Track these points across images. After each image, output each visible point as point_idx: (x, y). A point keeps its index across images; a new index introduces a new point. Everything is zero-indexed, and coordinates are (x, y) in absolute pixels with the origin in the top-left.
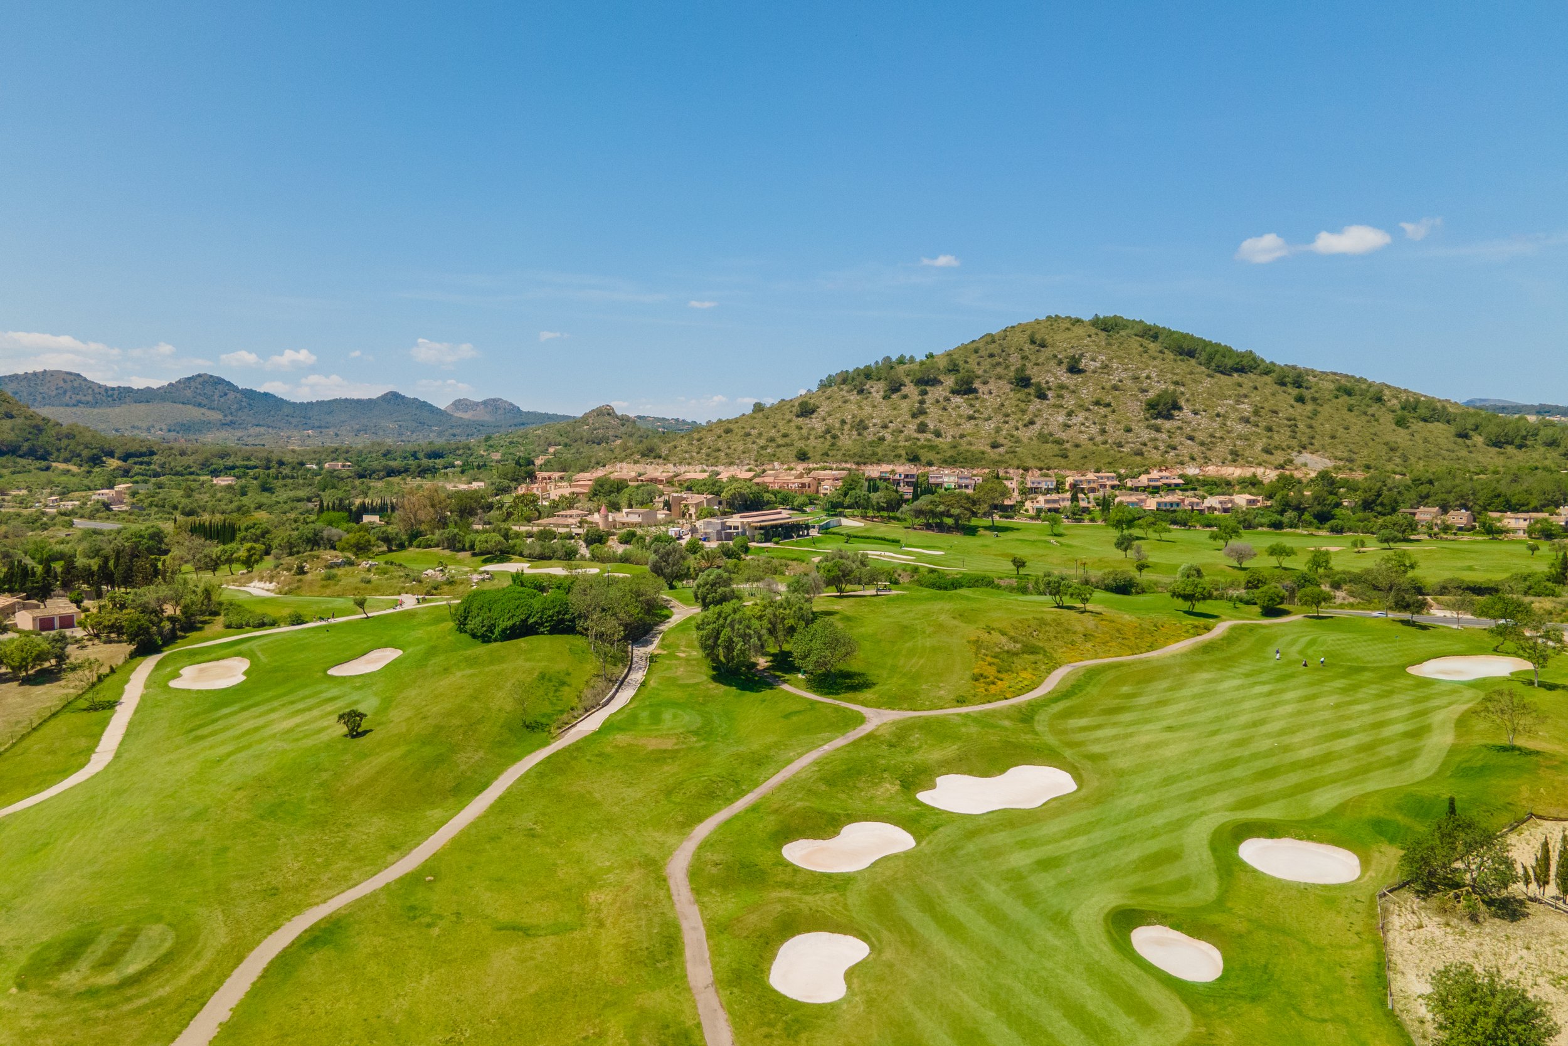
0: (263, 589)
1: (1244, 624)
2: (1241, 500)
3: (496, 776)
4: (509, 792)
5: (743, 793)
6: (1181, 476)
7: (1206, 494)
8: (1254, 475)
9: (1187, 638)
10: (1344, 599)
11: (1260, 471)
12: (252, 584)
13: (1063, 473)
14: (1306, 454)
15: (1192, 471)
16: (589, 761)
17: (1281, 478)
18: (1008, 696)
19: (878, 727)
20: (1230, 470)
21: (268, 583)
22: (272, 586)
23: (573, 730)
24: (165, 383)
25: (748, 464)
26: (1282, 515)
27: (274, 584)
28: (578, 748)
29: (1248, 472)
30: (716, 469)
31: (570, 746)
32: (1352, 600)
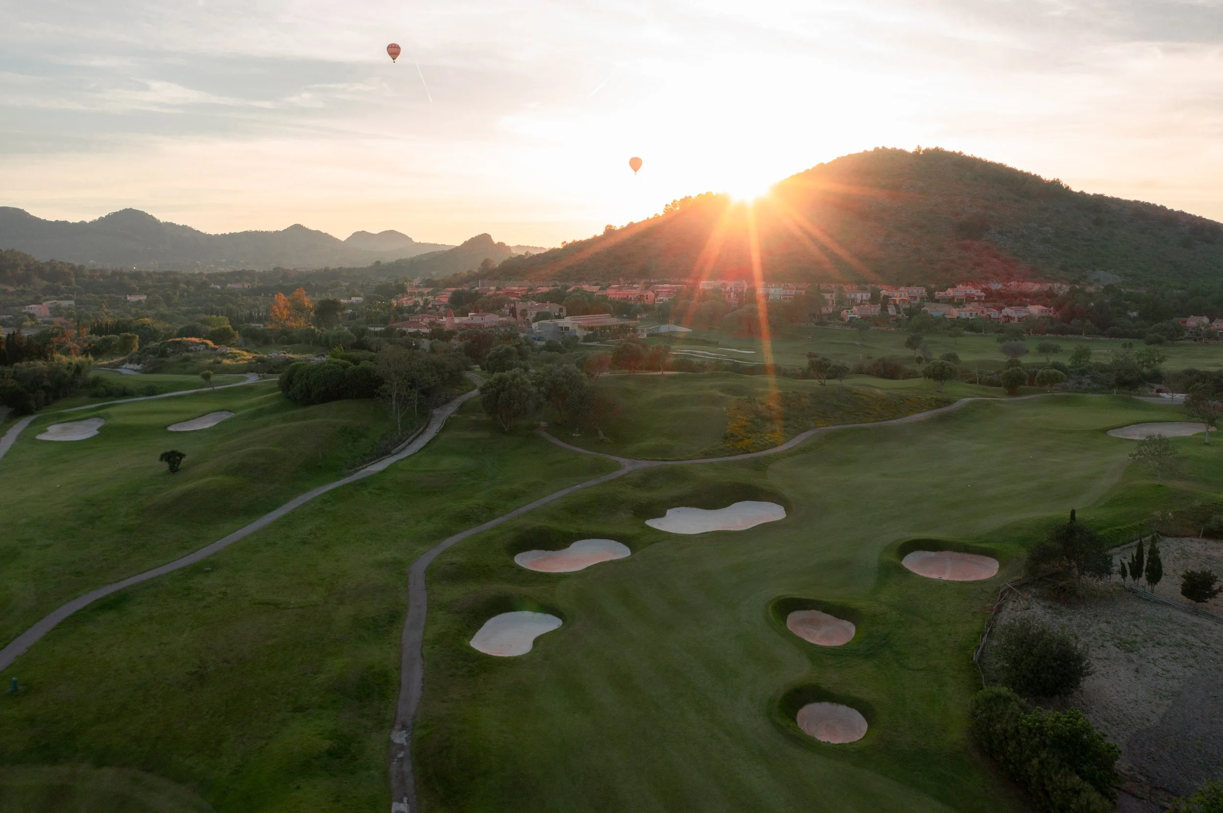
0: (131, 369)
1: (983, 400)
2: (1035, 310)
3: (286, 500)
4: (293, 512)
5: (494, 517)
6: (983, 290)
7: (1004, 305)
8: (1050, 288)
9: (929, 409)
10: (1089, 384)
11: (1057, 285)
12: (124, 366)
13: (879, 287)
14: (1099, 272)
15: (996, 286)
16: (370, 492)
17: (1073, 291)
18: (751, 450)
19: (629, 472)
20: (1030, 285)
21: (136, 364)
22: (139, 367)
23: (362, 471)
24: (97, 218)
25: (596, 280)
26: (1069, 323)
27: (141, 365)
28: (362, 484)
29: (1046, 287)
30: (567, 284)
31: (355, 481)
32: (1095, 386)
